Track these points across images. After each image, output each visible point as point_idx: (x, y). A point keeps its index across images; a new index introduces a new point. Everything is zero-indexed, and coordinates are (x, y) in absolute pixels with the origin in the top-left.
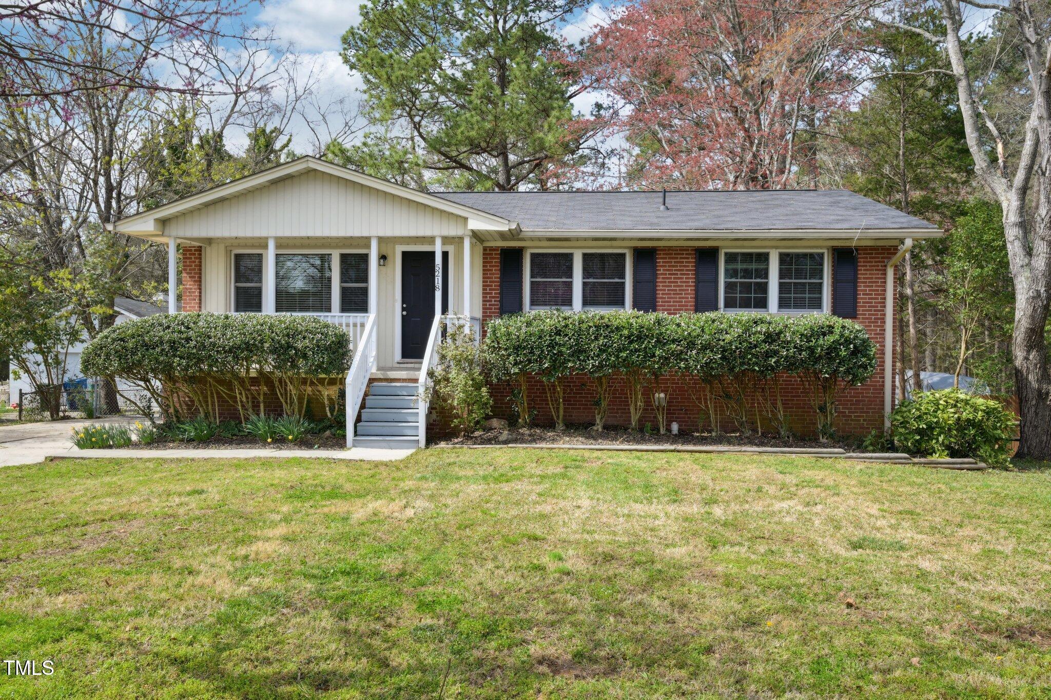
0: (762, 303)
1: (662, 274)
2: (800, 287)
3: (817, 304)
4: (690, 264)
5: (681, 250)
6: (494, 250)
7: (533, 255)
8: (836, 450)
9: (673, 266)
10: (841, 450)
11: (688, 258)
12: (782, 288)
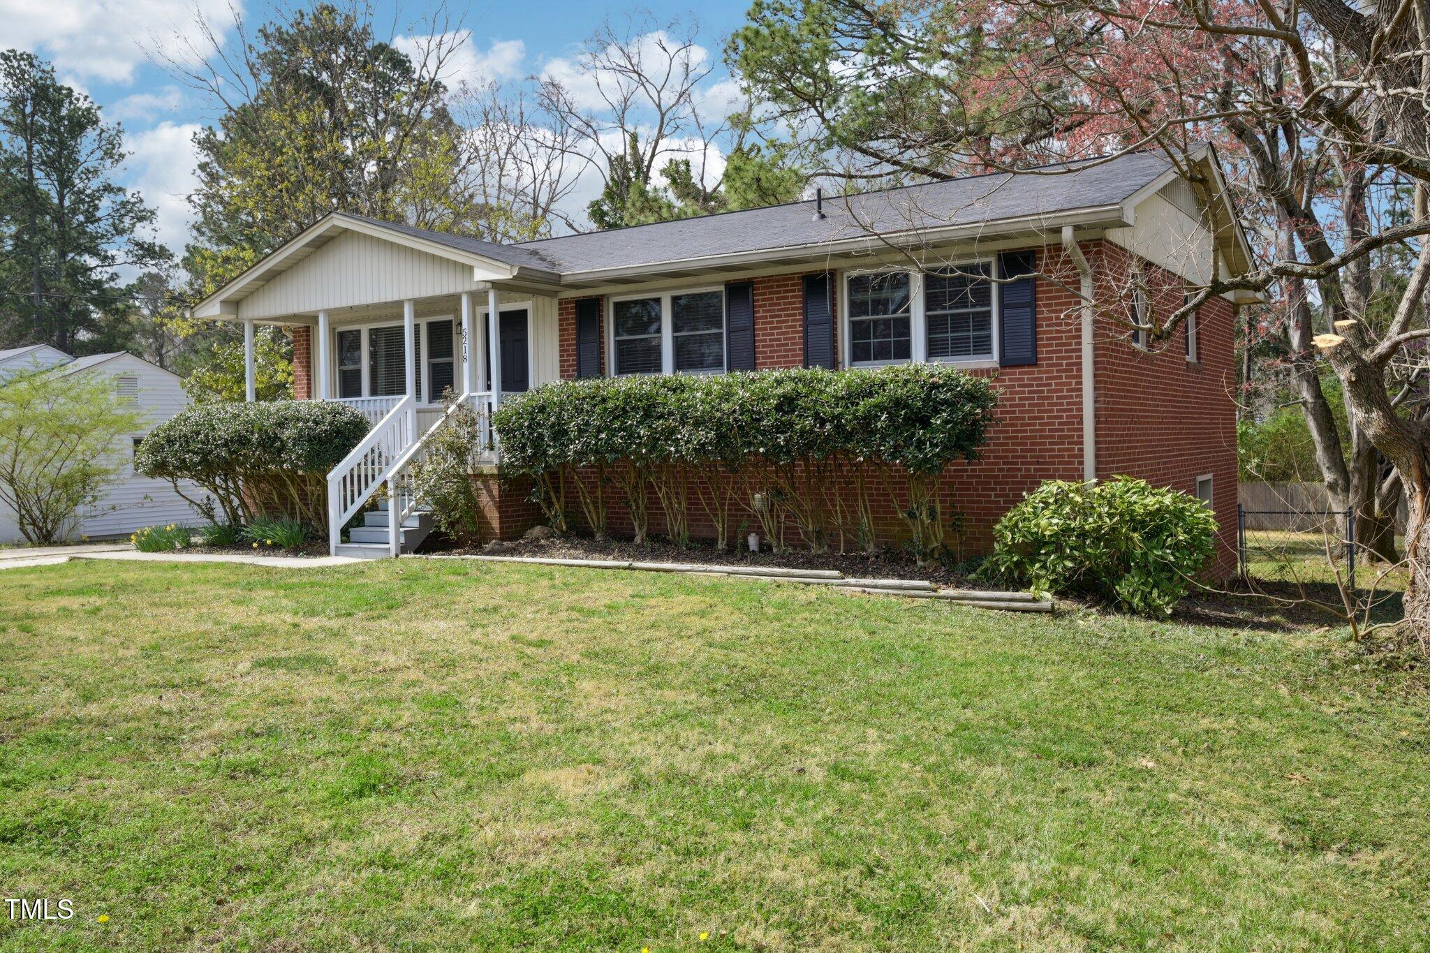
0: (904, 352)
1: (762, 317)
2: (959, 322)
3: (982, 346)
4: (796, 298)
5: (784, 280)
6: (570, 302)
7: (616, 305)
8: (827, 573)
9: (775, 305)
10: (836, 573)
11: (793, 291)
12: (933, 325)
